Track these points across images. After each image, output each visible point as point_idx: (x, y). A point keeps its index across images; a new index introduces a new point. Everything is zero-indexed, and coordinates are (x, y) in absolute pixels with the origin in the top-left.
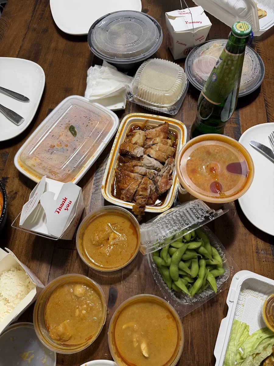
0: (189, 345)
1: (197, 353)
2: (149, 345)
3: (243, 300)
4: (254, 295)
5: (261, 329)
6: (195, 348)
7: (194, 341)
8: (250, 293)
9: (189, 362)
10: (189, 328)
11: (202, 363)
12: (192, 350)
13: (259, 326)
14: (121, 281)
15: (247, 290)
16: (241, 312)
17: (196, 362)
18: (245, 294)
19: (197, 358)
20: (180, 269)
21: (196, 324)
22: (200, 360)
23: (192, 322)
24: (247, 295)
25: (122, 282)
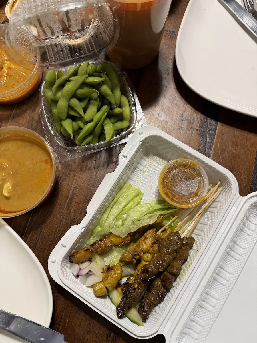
0: (68, 200)
1: (74, 210)
2: (14, 186)
3: (146, 167)
4: (162, 164)
5: (156, 201)
6: (73, 204)
7: (75, 197)
8: (157, 160)
9: (62, 217)
10: (73, 183)
11: (77, 221)
12: (69, 206)
13: (156, 197)
14: (8, 120)
15: (153, 157)
16: (139, 178)
17: (69, 219)
18: (150, 161)
19: (72, 215)
20: (70, 107)
21: (83, 181)
22: (75, 218)
23: (79, 177)
24: (152, 162)
25: (10, 121)
